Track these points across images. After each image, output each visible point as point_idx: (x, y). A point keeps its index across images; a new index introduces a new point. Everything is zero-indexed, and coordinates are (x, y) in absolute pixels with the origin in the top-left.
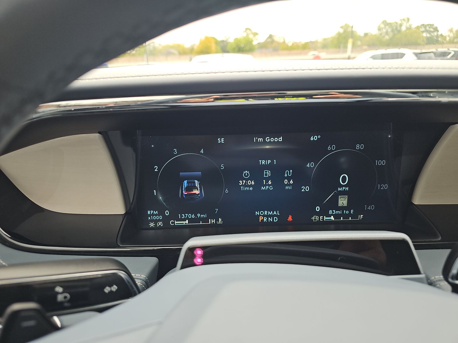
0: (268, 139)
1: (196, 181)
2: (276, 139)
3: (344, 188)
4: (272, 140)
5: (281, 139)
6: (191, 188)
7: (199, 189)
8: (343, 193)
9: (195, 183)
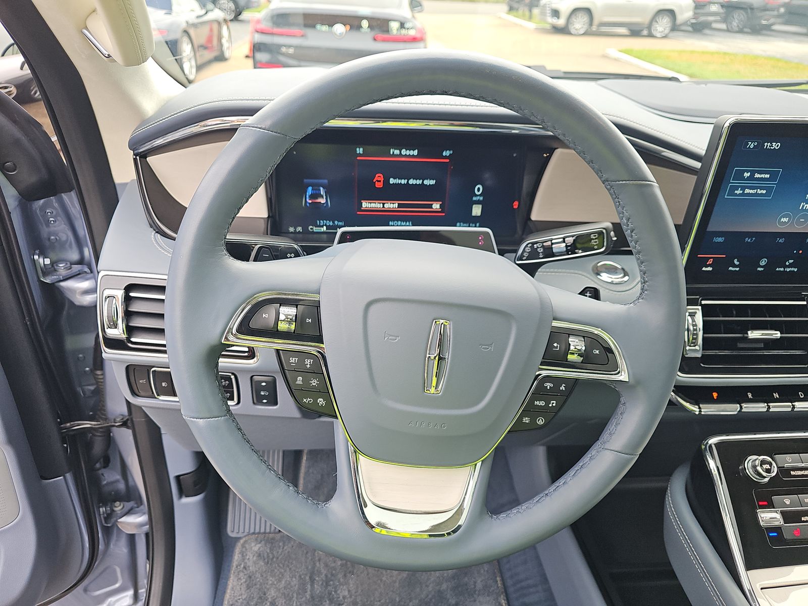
0: (404, 152)
1: (322, 189)
2: (411, 153)
3: (478, 198)
4: (408, 153)
5: (416, 152)
6: (315, 196)
7: (325, 197)
8: (478, 202)
9: (320, 190)
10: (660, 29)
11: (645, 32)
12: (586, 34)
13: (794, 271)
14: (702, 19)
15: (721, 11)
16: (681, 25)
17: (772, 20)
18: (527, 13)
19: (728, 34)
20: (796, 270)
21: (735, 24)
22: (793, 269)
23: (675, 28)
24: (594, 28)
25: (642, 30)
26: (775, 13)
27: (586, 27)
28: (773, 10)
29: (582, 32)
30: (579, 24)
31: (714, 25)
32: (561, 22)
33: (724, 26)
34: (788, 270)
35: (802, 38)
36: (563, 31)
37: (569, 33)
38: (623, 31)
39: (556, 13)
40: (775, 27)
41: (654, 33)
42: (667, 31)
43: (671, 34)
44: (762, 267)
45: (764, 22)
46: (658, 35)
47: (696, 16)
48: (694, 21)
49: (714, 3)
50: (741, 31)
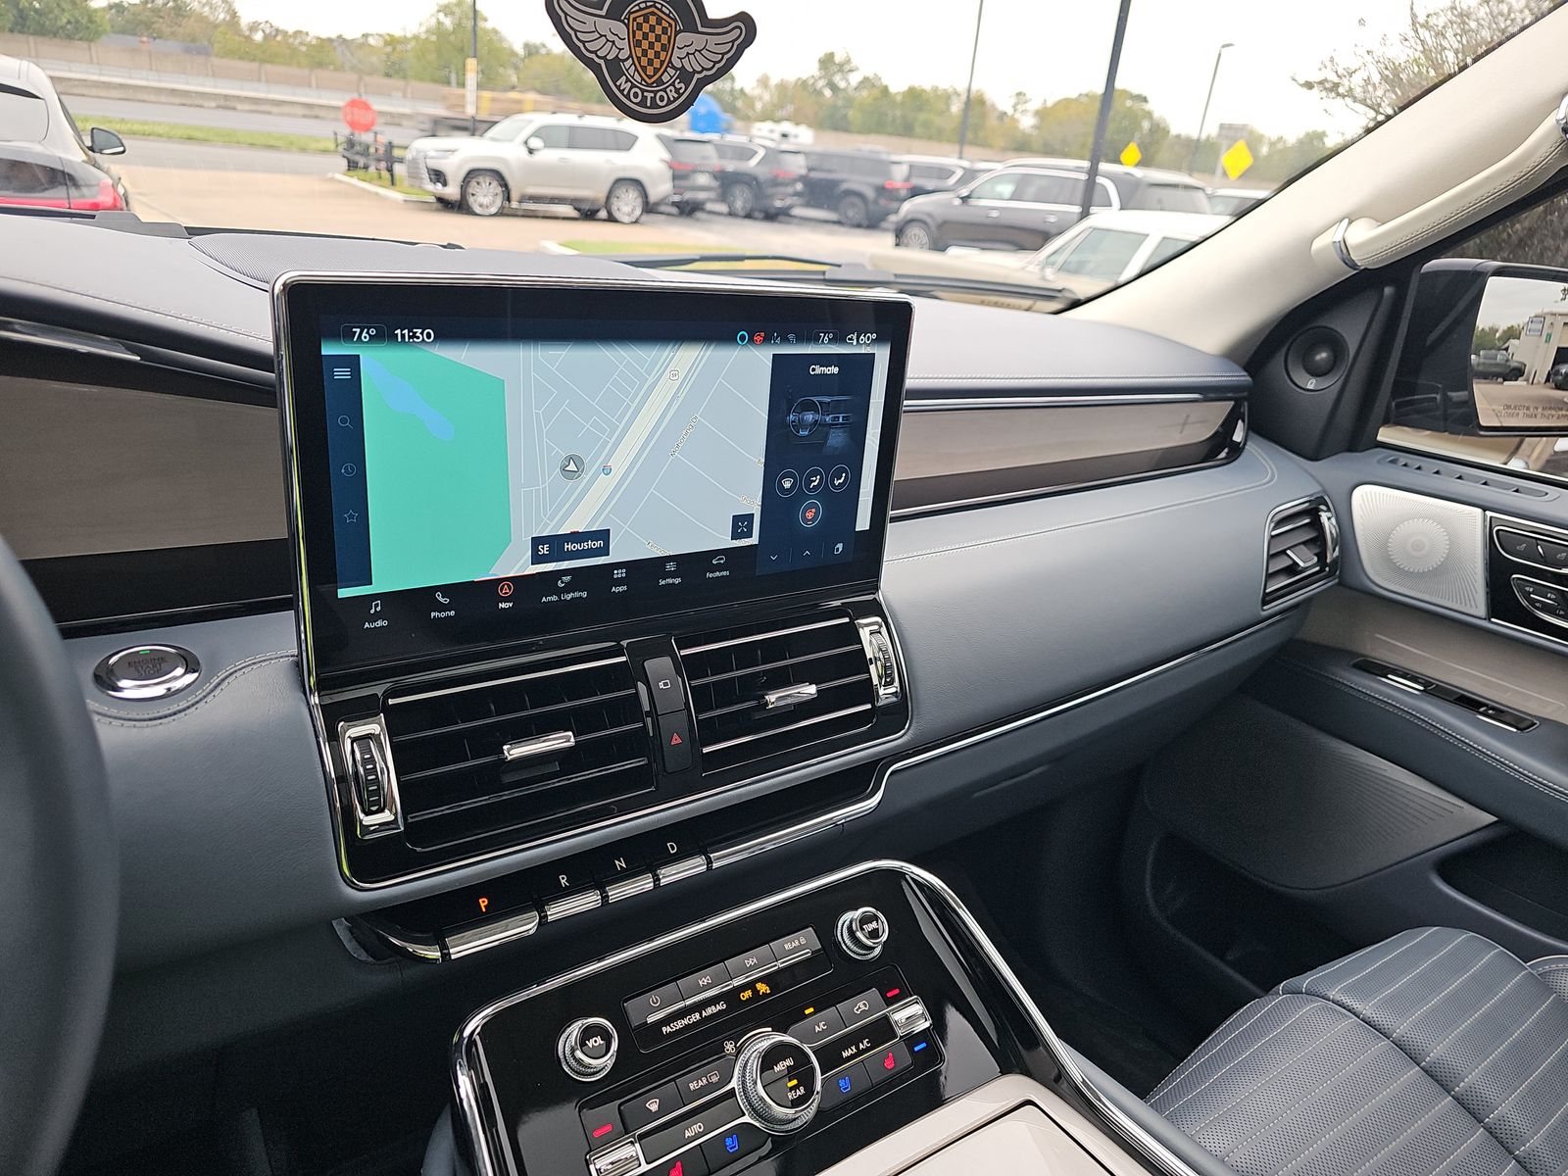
10: (626, 209)
11: (603, 214)
12: (500, 214)
13: (581, 597)
14: (688, 196)
15: (715, 184)
16: (657, 204)
17: (788, 201)
18: (385, 174)
19: (731, 220)
20: (584, 595)
21: (739, 205)
22: (577, 594)
23: (649, 208)
24: (514, 204)
25: (598, 211)
26: (790, 190)
27: (499, 202)
28: (786, 185)
29: (493, 210)
30: (485, 196)
31: (709, 206)
32: (452, 191)
33: (723, 208)
34: (569, 597)
35: (836, 228)
36: (458, 206)
37: (470, 212)
38: (567, 210)
39: (438, 176)
40: (796, 211)
41: (617, 215)
42: (638, 212)
43: (645, 218)
44: (505, 600)
45: (778, 204)
46: (626, 219)
47: (677, 190)
48: (677, 198)
49: (702, 172)
50: (749, 216)
